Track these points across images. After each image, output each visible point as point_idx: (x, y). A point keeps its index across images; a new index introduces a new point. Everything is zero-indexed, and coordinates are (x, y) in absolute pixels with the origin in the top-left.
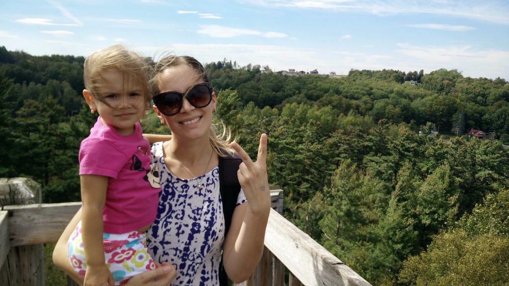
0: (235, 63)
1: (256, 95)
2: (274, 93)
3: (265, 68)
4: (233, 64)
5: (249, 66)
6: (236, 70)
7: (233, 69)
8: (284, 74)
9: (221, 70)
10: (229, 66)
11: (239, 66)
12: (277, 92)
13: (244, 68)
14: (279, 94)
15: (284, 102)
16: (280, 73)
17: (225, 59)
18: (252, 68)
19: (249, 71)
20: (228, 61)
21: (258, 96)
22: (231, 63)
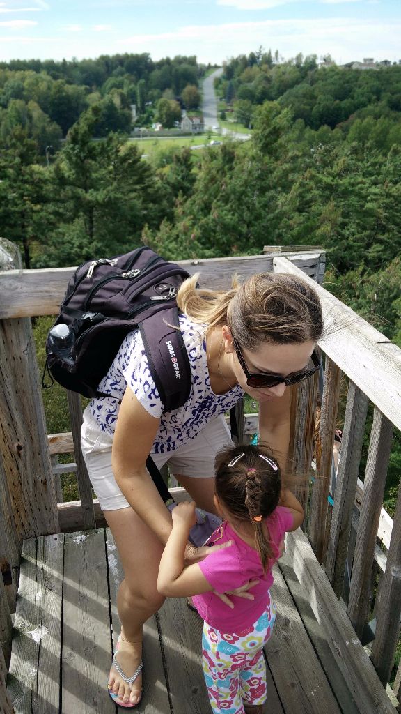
0: (277, 53)
1: (308, 108)
2: (338, 102)
3: (325, 60)
4: (273, 55)
5: (299, 57)
6: (279, 67)
7: (274, 65)
8: (354, 67)
9: (256, 68)
10: (268, 60)
11: (282, 59)
12: (341, 99)
13: (290, 62)
14: (345, 103)
15: (352, 117)
16: (349, 66)
17: (261, 47)
18: (303, 60)
19: (298, 66)
20: (265, 51)
21: (312, 109)
22: (270, 53)
